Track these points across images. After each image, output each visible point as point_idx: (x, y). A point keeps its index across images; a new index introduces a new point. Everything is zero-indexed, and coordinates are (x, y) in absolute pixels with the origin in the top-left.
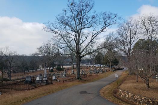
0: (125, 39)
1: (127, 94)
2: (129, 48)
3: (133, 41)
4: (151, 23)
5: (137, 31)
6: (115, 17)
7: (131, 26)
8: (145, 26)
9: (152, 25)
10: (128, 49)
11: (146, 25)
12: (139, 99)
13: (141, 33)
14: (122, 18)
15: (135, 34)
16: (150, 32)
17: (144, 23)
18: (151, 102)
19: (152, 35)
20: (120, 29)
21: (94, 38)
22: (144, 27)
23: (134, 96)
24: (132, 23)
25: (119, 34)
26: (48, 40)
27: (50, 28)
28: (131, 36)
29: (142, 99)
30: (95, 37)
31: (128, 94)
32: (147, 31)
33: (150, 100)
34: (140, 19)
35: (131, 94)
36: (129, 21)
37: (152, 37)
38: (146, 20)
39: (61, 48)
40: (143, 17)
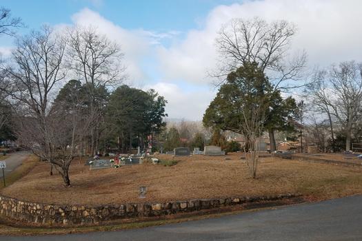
0: (35, 76)
1: (13, 206)
2: (43, 99)
3: (52, 82)
4: (91, 48)
5: (62, 62)
6: (5, 16)
7: (47, 47)
8: (78, 51)
9: (93, 52)
10: (41, 100)
11: (80, 49)
12: (39, 212)
13: (70, 67)
14: (23, 24)
15: (57, 67)
16: (89, 67)
17: (77, 45)
18: (63, 214)
19: (93, 74)
20: (21, 50)
22: (77, 53)
23: (30, 207)
24: (49, 40)
25: (19, 61)
28: (47, 71)
29: (44, 211)
31: (16, 204)
32: (84, 63)
33: (60, 210)
34: (69, 35)
35: (22, 203)
36: (43, 33)
37: (94, 78)
38: (81, 38)
40: (75, 32)
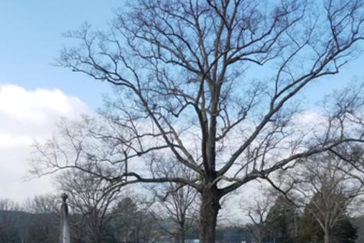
21: (281, 104)
26: (83, 116)
27: (90, 60)
30: (285, 99)
39: (139, 154)
